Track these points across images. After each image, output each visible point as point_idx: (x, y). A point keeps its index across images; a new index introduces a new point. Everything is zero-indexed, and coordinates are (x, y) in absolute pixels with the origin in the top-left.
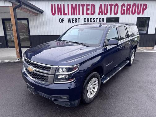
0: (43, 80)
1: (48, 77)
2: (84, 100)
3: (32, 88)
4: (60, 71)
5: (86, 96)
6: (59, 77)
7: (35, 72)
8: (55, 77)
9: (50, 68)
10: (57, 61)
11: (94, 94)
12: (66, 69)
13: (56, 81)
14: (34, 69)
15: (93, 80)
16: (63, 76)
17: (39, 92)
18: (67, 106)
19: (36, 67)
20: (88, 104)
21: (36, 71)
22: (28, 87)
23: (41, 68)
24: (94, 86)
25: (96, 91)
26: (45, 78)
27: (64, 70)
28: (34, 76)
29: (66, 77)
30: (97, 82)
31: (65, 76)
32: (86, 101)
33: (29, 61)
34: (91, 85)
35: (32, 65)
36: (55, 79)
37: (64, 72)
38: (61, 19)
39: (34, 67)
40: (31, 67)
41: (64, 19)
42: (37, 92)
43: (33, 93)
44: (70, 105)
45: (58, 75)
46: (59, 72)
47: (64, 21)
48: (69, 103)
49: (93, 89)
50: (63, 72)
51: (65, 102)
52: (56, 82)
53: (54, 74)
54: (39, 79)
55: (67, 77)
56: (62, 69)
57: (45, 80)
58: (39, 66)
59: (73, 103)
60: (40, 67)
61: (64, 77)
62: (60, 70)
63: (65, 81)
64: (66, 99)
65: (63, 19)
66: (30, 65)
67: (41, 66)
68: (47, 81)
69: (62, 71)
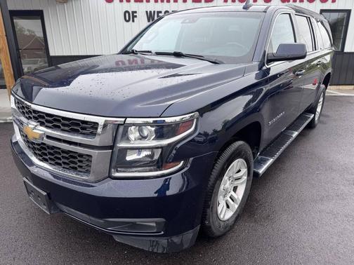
0: (75, 169)
1: (90, 156)
2: (210, 227)
3: (39, 195)
4: (132, 137)
5: (215, 215)
6: (129, 158)
7: (46, 141)
8: (115, 158)
9: (95, 125)
10: (122, 99)
11: (236, 206)
12: (153, 129)
13: (117, 171)
14: (42, 130)
15: (235, 166)
16: (144, 153)
17: (65, 208)
18: (155, 250)
19: (50, 125)
20: (220, 237)
21: (48, 137)
22: (30, 191)
23: (66, 128)
24: (236, 183)
25: (240, 197)
26: (80, 161)
27: (146, 133)
28: (46, 155)
29: (151, 156)
30: (244, 171)
31: (148, 153)
32: (215, 231)
33: (28, 107)
34: (228, 182)
35: (36, 118)
36: (113, 164)
37: (145, 138)
38: (128, 12)
39: (42, 124)
40: (33, 124)
41: (136, 12)
42: (57, 208)
43: (44, 208)
44: (166, 246)
45: (124, 151)
46: (128, 140)
47: (136, 16)
48: (164, 241)
49: (232, 193)
50: (143, 138)
51: (152, 239)
52: (117, 175)
53: (111, 147)
54: (60, 164)
55: (156, 157)
56: (140, 127)
57: (81, 167)
58: (59, 121)
59: (176, 239)
60: (63, 125)
61: (147, 156)
62: (133, 134)
63: (151, 171)
64: (155, 231)
65: (134, 12)
66: (29, 118)
67: (64, 118)
68: (88, 172)
69: (137, 134)
